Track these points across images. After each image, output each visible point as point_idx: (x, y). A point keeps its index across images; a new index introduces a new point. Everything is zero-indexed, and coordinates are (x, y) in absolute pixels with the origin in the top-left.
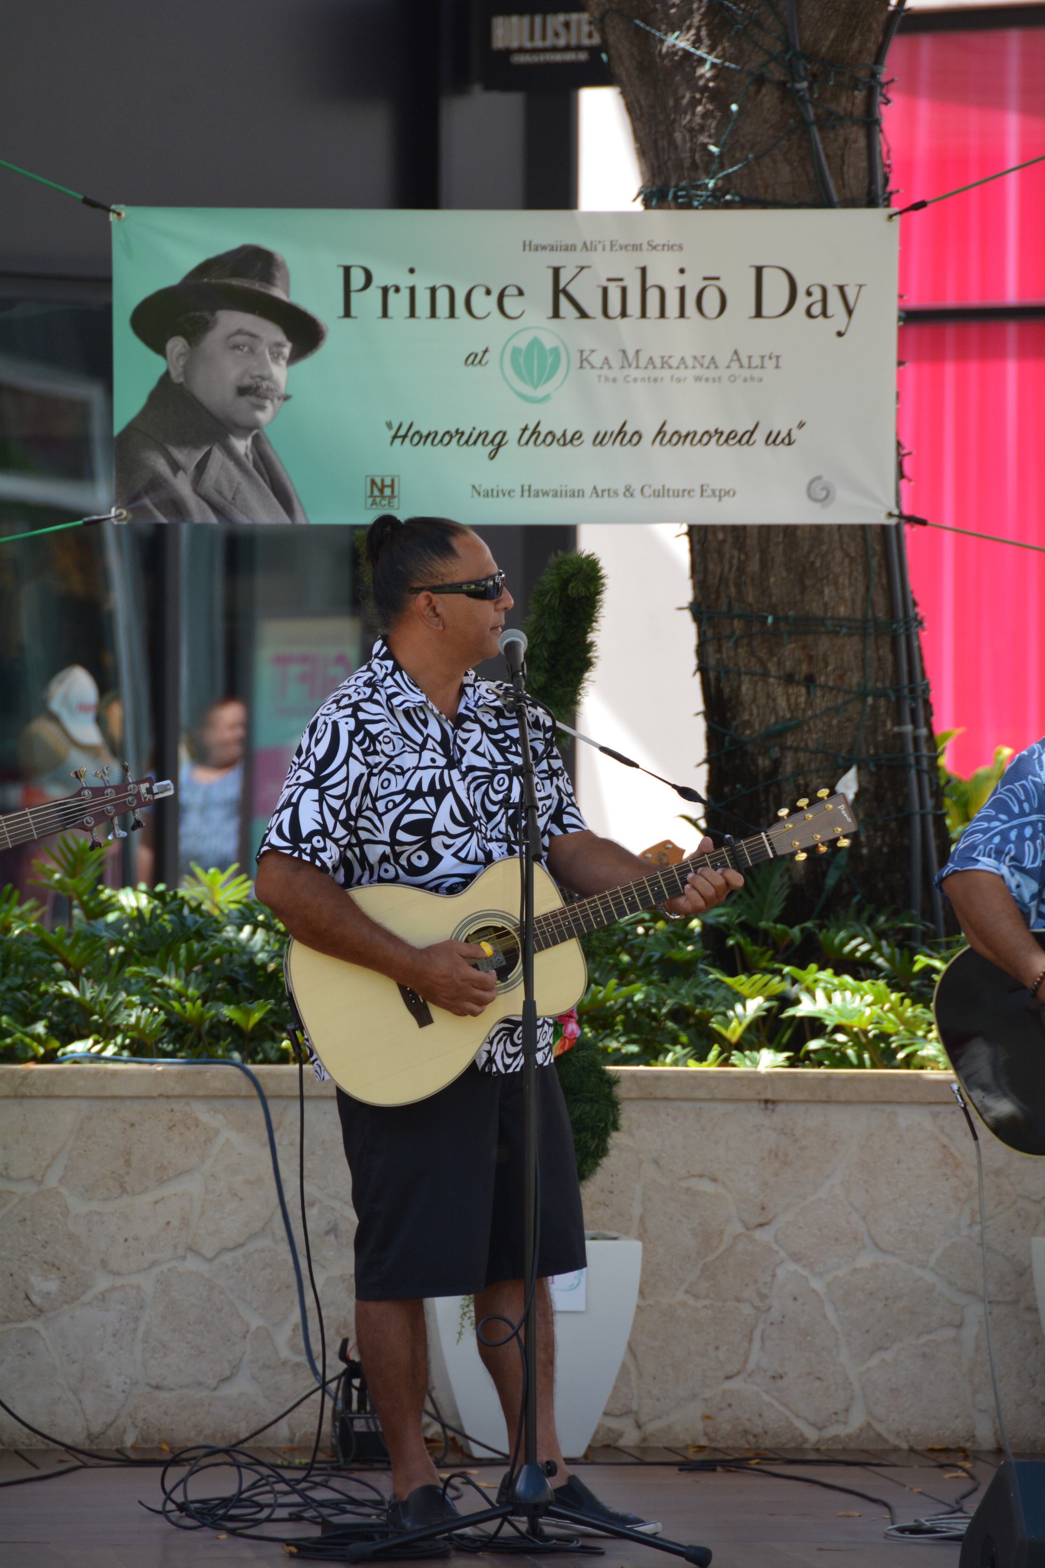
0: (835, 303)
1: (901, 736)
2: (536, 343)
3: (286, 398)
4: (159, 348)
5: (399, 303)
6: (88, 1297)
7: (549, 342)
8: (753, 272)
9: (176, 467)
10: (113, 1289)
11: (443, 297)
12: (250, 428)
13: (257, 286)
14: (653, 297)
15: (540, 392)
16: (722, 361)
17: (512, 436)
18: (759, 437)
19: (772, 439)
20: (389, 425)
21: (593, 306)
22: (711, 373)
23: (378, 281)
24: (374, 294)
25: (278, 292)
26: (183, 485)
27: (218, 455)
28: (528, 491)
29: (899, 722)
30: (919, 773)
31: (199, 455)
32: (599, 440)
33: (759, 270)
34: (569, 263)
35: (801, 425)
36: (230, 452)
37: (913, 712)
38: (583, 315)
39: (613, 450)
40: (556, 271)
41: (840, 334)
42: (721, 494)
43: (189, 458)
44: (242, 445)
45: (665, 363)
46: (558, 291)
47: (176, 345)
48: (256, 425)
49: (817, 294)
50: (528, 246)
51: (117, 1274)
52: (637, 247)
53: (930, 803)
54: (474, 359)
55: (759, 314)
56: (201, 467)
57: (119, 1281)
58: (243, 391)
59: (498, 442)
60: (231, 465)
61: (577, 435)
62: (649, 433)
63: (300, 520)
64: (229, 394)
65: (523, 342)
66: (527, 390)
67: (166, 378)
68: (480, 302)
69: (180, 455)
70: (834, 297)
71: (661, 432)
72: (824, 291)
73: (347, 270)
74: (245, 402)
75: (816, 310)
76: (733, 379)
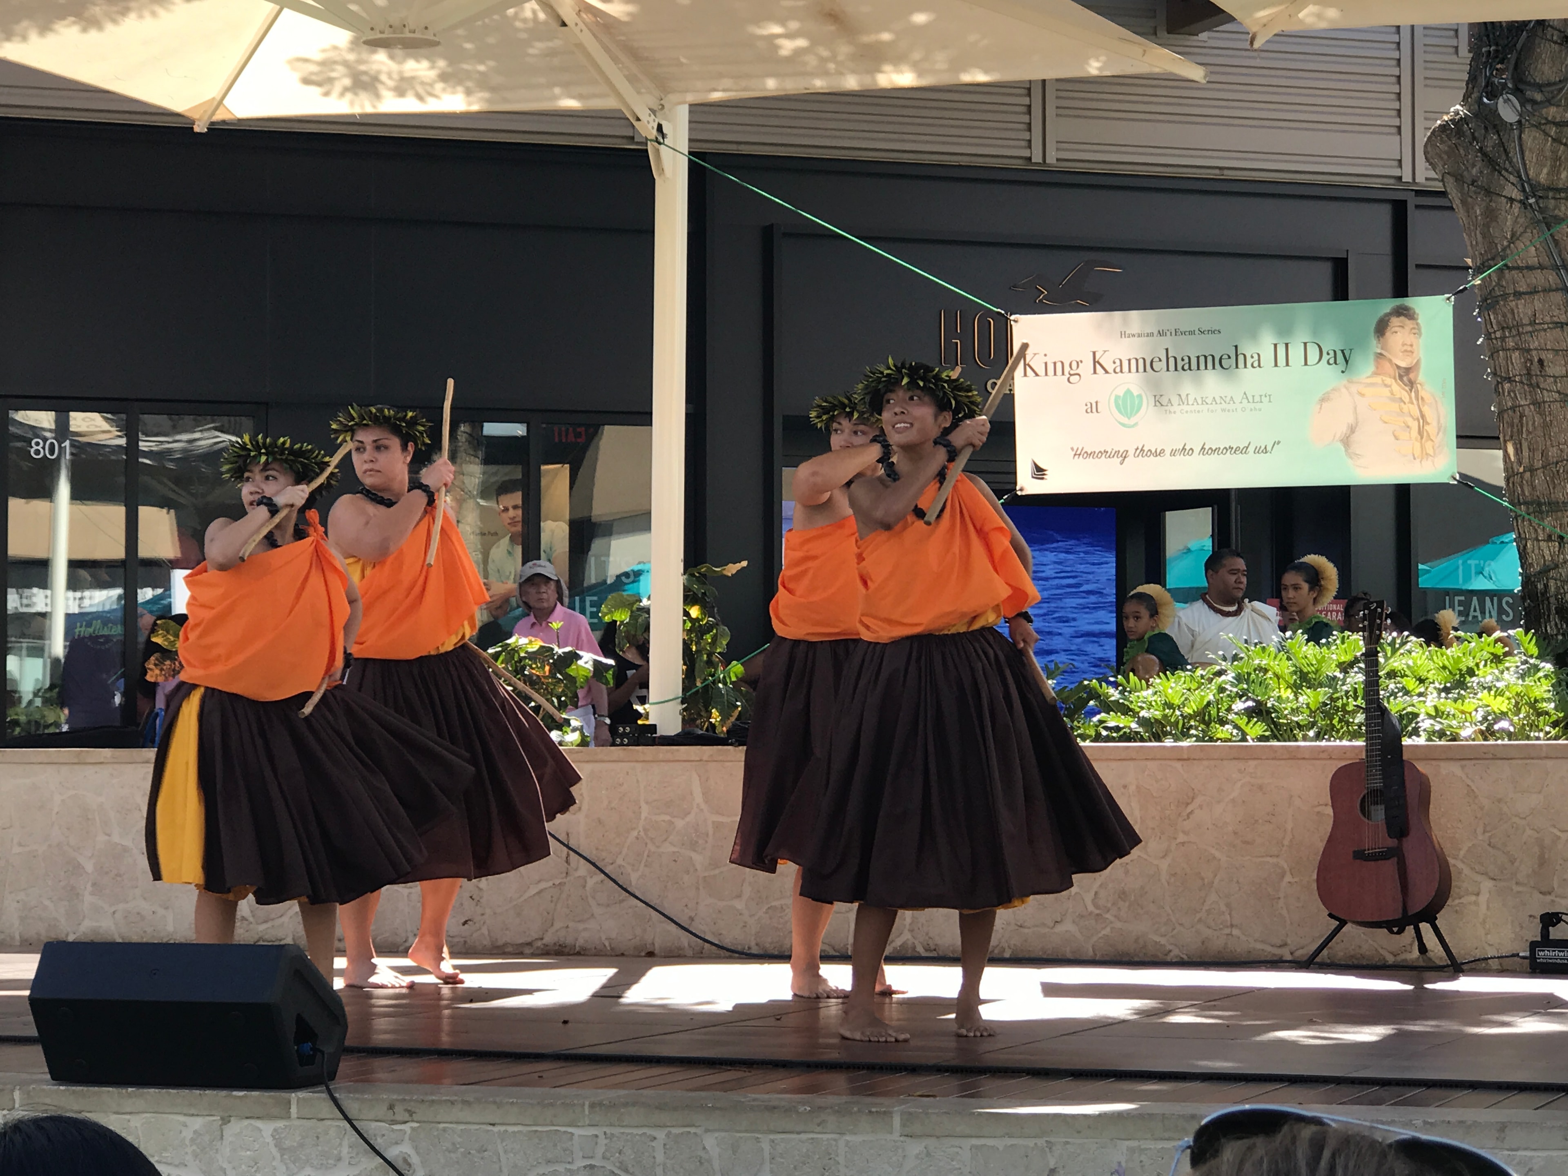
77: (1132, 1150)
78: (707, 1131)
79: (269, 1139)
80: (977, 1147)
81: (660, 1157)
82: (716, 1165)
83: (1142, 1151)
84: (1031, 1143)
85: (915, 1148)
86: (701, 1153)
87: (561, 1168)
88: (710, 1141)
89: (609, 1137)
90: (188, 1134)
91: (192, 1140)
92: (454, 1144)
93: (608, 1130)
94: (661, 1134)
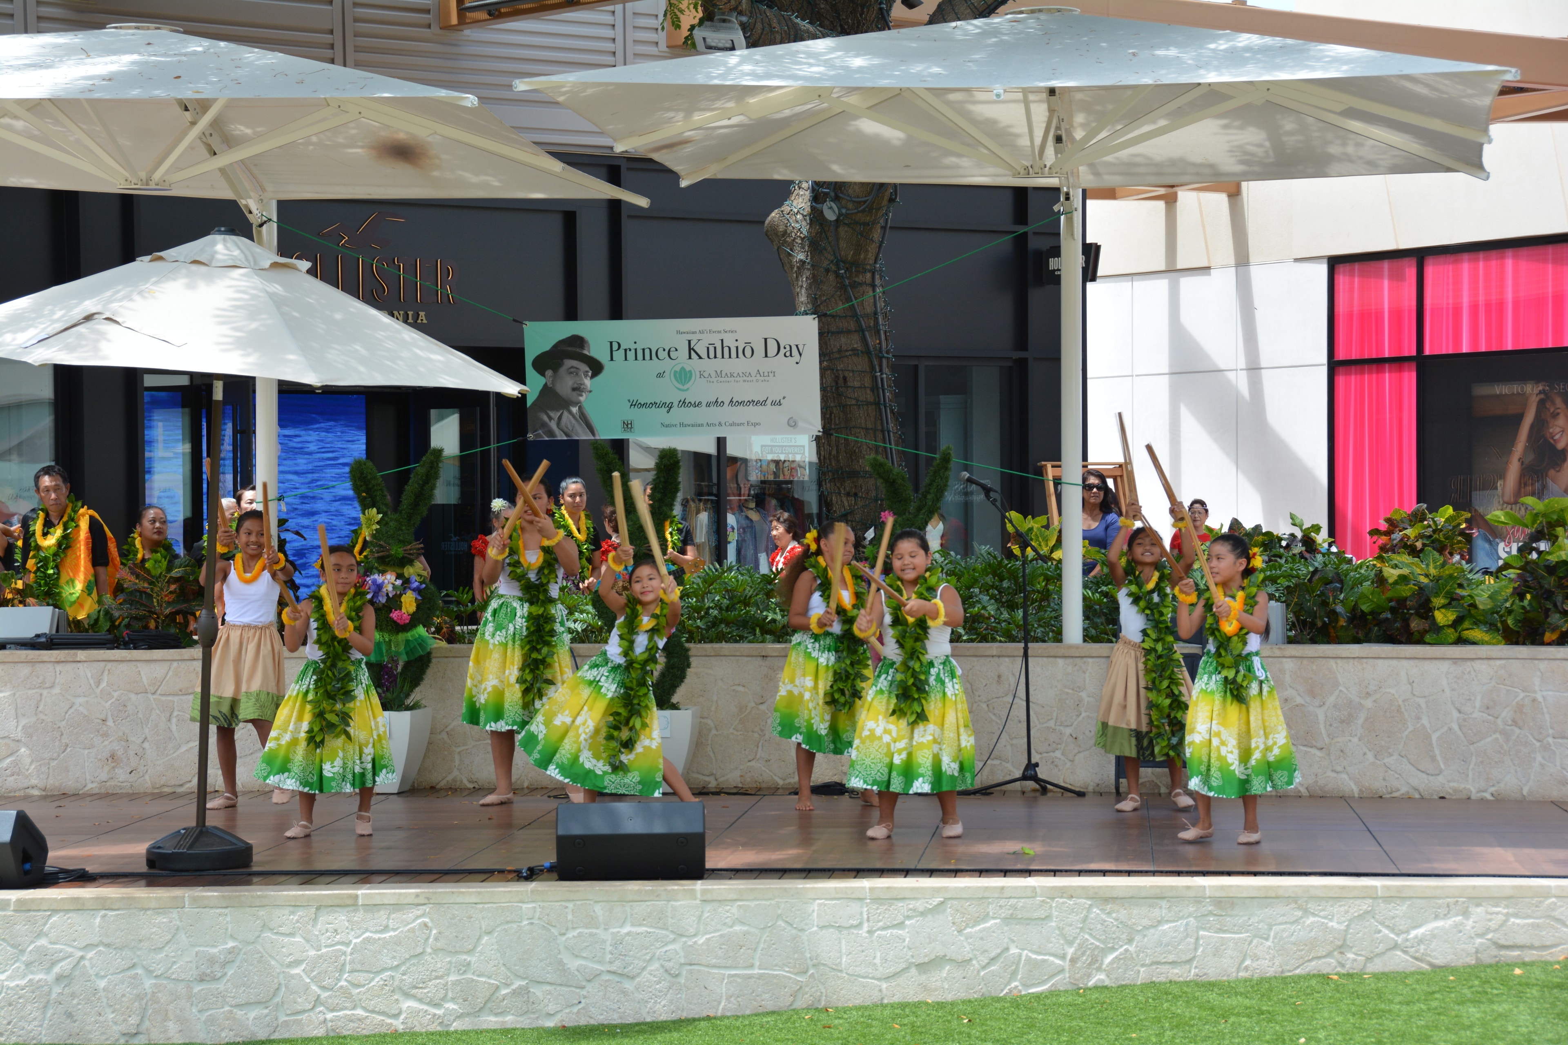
0: (795, 351)
2: (683, 369)
3: (590, 392)
4: (543, 374)
5: (631, 355)
7: (688, 368)
8: (763, 340)
9: (550, 418)
11: (647, 352)
12: (577, 403)
13: (578, 350)
14: (726, 350)
15: (685, 387)
16: (753, 374)
17: (675, 404)
18: (769, 402)
19: (774, 403)
20: (629, 401)
21: (704, 354)
22: (749, 379)
23: (623, 347)
24: (622, 351)
25: (586, 352)
26: (553, 425)
27: (566, 414)
28: (682, 425)
31: (559, 414)
32: (708, 405)
33: (766, 340)
34: (694, 338)
35: (784, 398)
36: (570, 413)
38: (700, 358)
39: (713, 409)
40: (689, 341)
41: (797, 363)
42: (755, 424)
43: (555, 415)
44: (575, 410)
45: (732, 376)
46: (690, 349)
47: (549, 373)
48: (580, 402)
49: (788, 348)
50: (678, 332)
52: (719, 332)
54: (660, 375)
55: (766, 356)
56: (560, 418)
58: (574, 389)
59: (670, 407)
60: (571, 417)
61: (701, 403)
62: (727, 402)
63: (597, 438)
64: (569, 391)
65: (678, 368)
66: (680, 387)
67: (545, 385)
68: (661, 354)
69: (552, 414)
70: (793, 349)
71: (732, 401)
72: (790, 347)
73: (611, 343)
74: (575, 393)
75: (788, 354)
76: (757, 381)
77: (820, 905)
78: (596, 903)
79: (344, 919)
80: (740, 906)
81: (570, 917)
82: (601, 919)
83: (825, 904)
84: (768, 903)
85: (708, 908)
86: (592, 914)
87: (515, 926)
88: (597, 908)
89: (543, 908)
90: (294, 917)
91: (298, 922)
92: (454, 916)
93: (542, 904)
94: (571, 905)
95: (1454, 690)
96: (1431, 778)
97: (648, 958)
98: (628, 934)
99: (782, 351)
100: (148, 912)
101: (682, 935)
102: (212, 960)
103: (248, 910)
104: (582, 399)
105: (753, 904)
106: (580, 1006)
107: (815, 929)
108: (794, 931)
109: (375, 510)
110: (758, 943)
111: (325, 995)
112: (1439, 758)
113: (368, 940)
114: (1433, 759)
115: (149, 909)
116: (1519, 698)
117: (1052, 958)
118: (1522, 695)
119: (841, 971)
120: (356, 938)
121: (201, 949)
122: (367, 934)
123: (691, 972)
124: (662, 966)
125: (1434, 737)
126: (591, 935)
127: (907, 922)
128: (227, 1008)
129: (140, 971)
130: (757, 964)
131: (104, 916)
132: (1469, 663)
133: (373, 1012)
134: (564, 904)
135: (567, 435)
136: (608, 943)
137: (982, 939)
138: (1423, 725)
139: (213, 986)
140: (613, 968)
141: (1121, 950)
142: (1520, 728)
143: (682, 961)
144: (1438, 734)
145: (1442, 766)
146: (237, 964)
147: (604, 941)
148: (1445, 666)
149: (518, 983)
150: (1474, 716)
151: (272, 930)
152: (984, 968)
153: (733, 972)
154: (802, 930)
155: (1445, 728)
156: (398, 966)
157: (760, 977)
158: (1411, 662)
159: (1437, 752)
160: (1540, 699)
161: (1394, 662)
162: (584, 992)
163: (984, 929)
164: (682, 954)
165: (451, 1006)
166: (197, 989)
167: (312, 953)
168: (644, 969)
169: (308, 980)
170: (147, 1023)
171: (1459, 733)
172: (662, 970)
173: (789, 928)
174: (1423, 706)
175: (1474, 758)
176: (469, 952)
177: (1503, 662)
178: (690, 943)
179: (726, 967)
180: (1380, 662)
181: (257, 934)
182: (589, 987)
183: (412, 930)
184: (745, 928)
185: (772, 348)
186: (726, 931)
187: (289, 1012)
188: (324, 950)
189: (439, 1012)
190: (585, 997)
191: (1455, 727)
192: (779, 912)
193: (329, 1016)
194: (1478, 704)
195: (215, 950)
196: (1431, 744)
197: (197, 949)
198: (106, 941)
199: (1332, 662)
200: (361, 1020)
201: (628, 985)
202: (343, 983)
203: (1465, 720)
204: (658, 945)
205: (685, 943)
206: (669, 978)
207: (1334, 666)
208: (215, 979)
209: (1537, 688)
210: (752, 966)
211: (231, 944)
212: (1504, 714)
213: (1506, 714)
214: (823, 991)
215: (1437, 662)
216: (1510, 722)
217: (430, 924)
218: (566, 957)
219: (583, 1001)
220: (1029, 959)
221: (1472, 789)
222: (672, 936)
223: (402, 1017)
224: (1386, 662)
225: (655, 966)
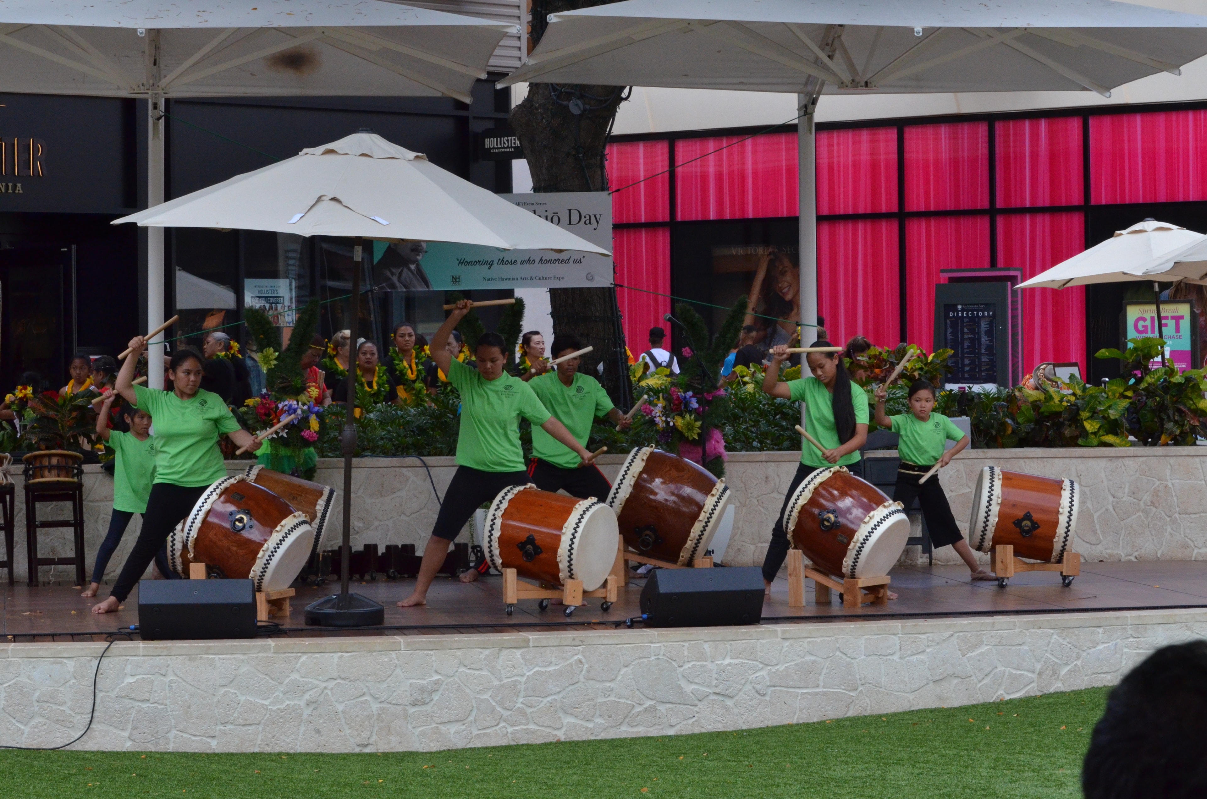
0: (593, 220)
1: (616, 352)
3: (426, 252)
6: (372, 527)
8: (568, 211)
9: (393, 274)
10: (379, 525)
12: (415, 261)
17: (495, 262)
18: (571, 260)
19: (575, 261)
20: (458, 259)
26: (395, 279)
27: (405, 270)
28: (501, 279)
29: (616, 347)
30: (622, 363)
31: (400, 270)
32: (522, 263)
33: (570, 210)
35: (584, 257)
36: (409, 269)
37: (620, 344)
39: (527, 266)
41: (595, 229)
42: (560, 279)
43: (396, 271)
44: (413, 267)
48: (417, 260)
49: (588, 217)
51: (381, 521)
52: (532, 204)
53: (626, 372)
55: (570, 223)
56: (400, 274)
57: (381, 523)
58: (412, 250)
59: (491, 264)
60: (409, 273)
61: (516, 261)
62: (537, 260)
63: (431, 289)
64: (409, 251)
67: (389, 247)
69: (394, 271)
70: (593, 218)
71: (541, 260)
72: (590, 216)
74: (413, 254)
75: (588, 222)
77: (866, 639)
78: (705, 641)
79: (519, 656)
80: (810, 642)
81: (686, 653)
82: (709, 653)
83: (870, 639)
84: (830, 639)
85: (786, 644)
86: (703, 650)
87: (645, 660)
88: (706, 646)
89: (666, 646)
90: (482, 656)
91: (485, 659)
92: (601, 653)
93: (665, 643)
94: (686, 644)
95: (1110, 480)
96: (1093, 547)
97: (743, 682)
98: (729, 664)
99: (583, 219)
100: (374, 654)
101: (767, 665)
102: (422, 689)
103: (448, 651)
104: (419, 258)
105: (818, 640)
106: (694, 719)
107: (863, 657)
108: (848, 659)
109: (272, 349)
110: (823, 668)
111: (506, 713)
112: (1099, 532)
113: (537, 672)
114: (1095, 532)
115: (374, 652)
116: (1156, 485)
117: (1026, 673)
118: (1158, 483)
119: (881, 687)
120: (529, 671)
121: (414, 681)
122: (537, 669)
123: (774, 692)
124: (754, 688)
125: (1096, 516)
126: (702, 666)
127: (928, 650)
128: (434, 725)
129: (367, 698)
130: (821, 684)
131: (342, 656)
132: (1120, 460)
133: (543, 726)
134: (681, 643)
135: (405, 287)
136: (714, 672)
137: (979, 660)
138: (1087, 507)
139: (424, 708)
140: (718, 690)
141: (1072, 665)
142: (1156, 508)
143: (768, 684)
144: (1099, 513)
145: (1101, 538)
146: (440, 692)
147: (711, 671)
148: (1103, 463)
149: (649, 703)
150: (1124, 499)
151: (466, 666)
152: (980, 682)
153: (805, 691)
154: (855, 658)
155: (1104, 509)
156: (560, 692)
157: (825, 694)
158: (1079, 460)
159: (1098, 527)
160: (1171, 486)
161: (1067, 460)
162: (696, 709)
163: (981, 653)
164: (768, 678)
165: (599, 721)
166: (412, 710)
167: (496, 683)
168: (740, 690)
169: (494, 704)
170: (374, 737)
171: (1114, 512)
172: (753, 691)
173: (844, 657)
174: (1088, 493)
175: (1123, 531)
176: (612, 680)
177: (1144, 459)
178: (774, 670)
179: (799, 688)
180: (1056, 460)
181: (455, 670)
182: (700, 705)
183: (571, 665)
184: (813, 658)
185: (575, 217)
186: (799, 660)
187: (480, 728)
188: (505, 681)
189: (590, 725)
190: (697, 712)
191: (1111, 508)
192: (838, 645)
193: (510, 729)
194: (1127, 490)
195: (424, 682)
196: (1093, 522)
197: (411, 681)
198: (343, 675)
199: (1022, 461)
200: (534, 732)
201: (729, 703)
202: (519, 705)
203: (1117, 503)
204: (750, 672)
205: (770, 670)
206: (758, 697)
207: (1023, 464)
208: (425, 704)
209: (1168, 477)
210: (818, 686)
211: (436, 677)
212: (1145, 498)
213: (1147, 497)
214: (869, 703)
215: (1097, 459)
216: (1149, 503)
217: (583, 660)
218: (683, 683)
219: (696, 715)
220: (1011, 674)
221: (1122, 554)
222: (761, 666)
223: (564, 730)
224: (1061, 460)
225: (748, 687)
